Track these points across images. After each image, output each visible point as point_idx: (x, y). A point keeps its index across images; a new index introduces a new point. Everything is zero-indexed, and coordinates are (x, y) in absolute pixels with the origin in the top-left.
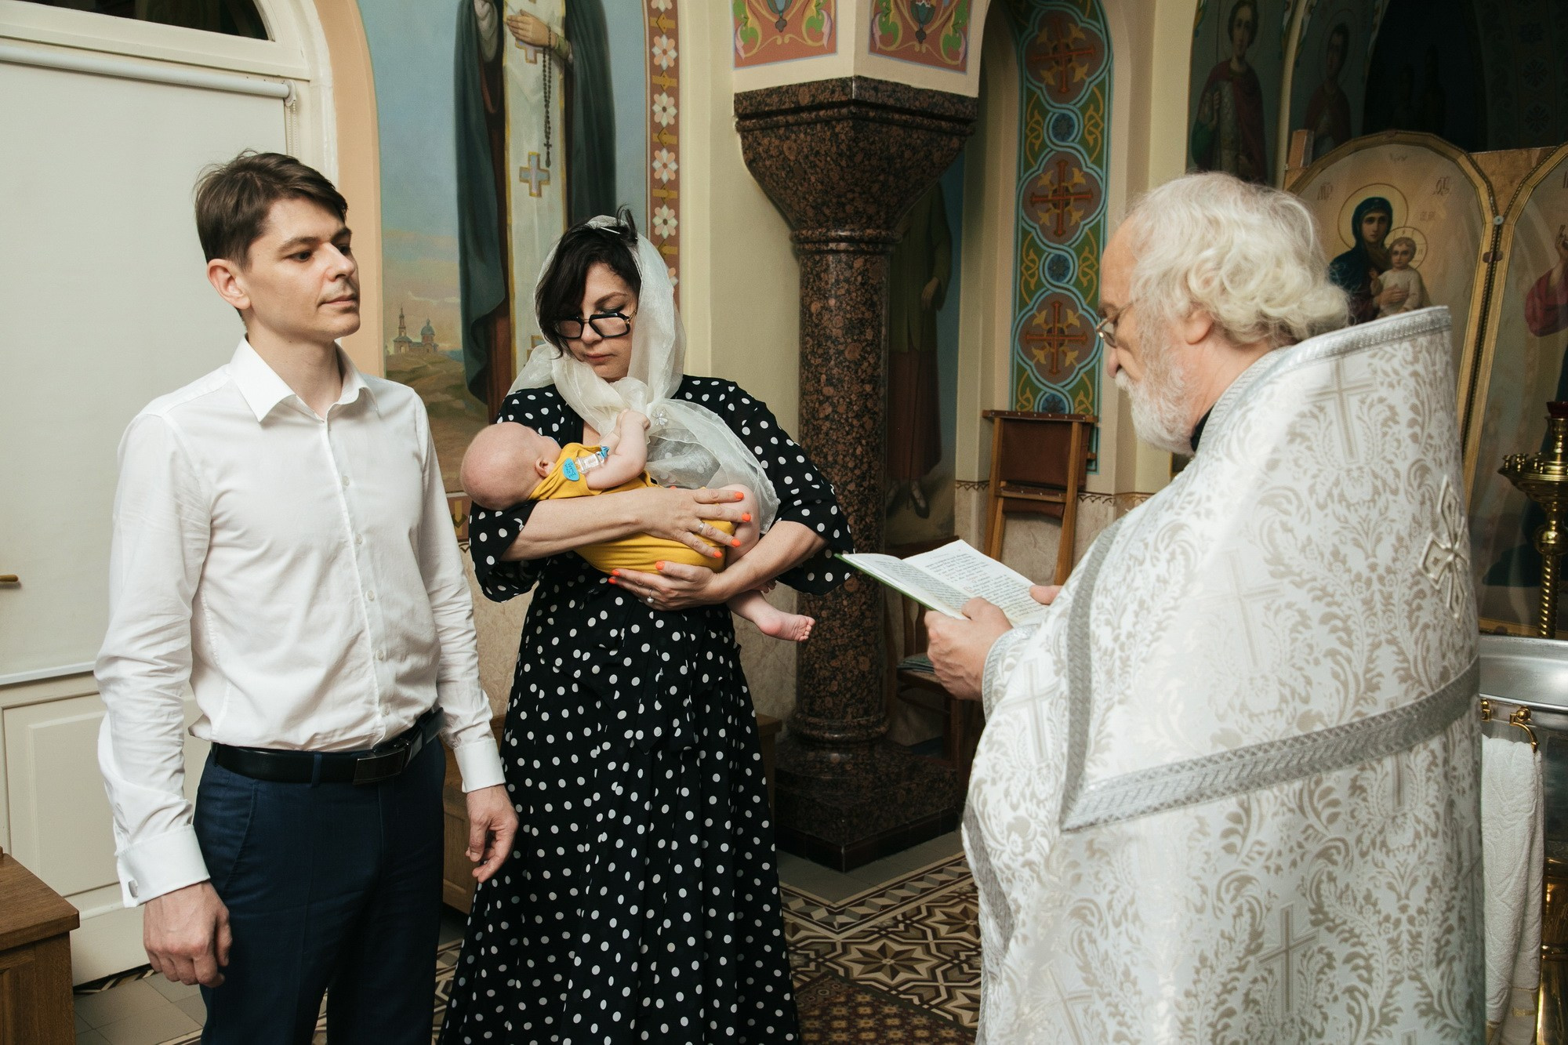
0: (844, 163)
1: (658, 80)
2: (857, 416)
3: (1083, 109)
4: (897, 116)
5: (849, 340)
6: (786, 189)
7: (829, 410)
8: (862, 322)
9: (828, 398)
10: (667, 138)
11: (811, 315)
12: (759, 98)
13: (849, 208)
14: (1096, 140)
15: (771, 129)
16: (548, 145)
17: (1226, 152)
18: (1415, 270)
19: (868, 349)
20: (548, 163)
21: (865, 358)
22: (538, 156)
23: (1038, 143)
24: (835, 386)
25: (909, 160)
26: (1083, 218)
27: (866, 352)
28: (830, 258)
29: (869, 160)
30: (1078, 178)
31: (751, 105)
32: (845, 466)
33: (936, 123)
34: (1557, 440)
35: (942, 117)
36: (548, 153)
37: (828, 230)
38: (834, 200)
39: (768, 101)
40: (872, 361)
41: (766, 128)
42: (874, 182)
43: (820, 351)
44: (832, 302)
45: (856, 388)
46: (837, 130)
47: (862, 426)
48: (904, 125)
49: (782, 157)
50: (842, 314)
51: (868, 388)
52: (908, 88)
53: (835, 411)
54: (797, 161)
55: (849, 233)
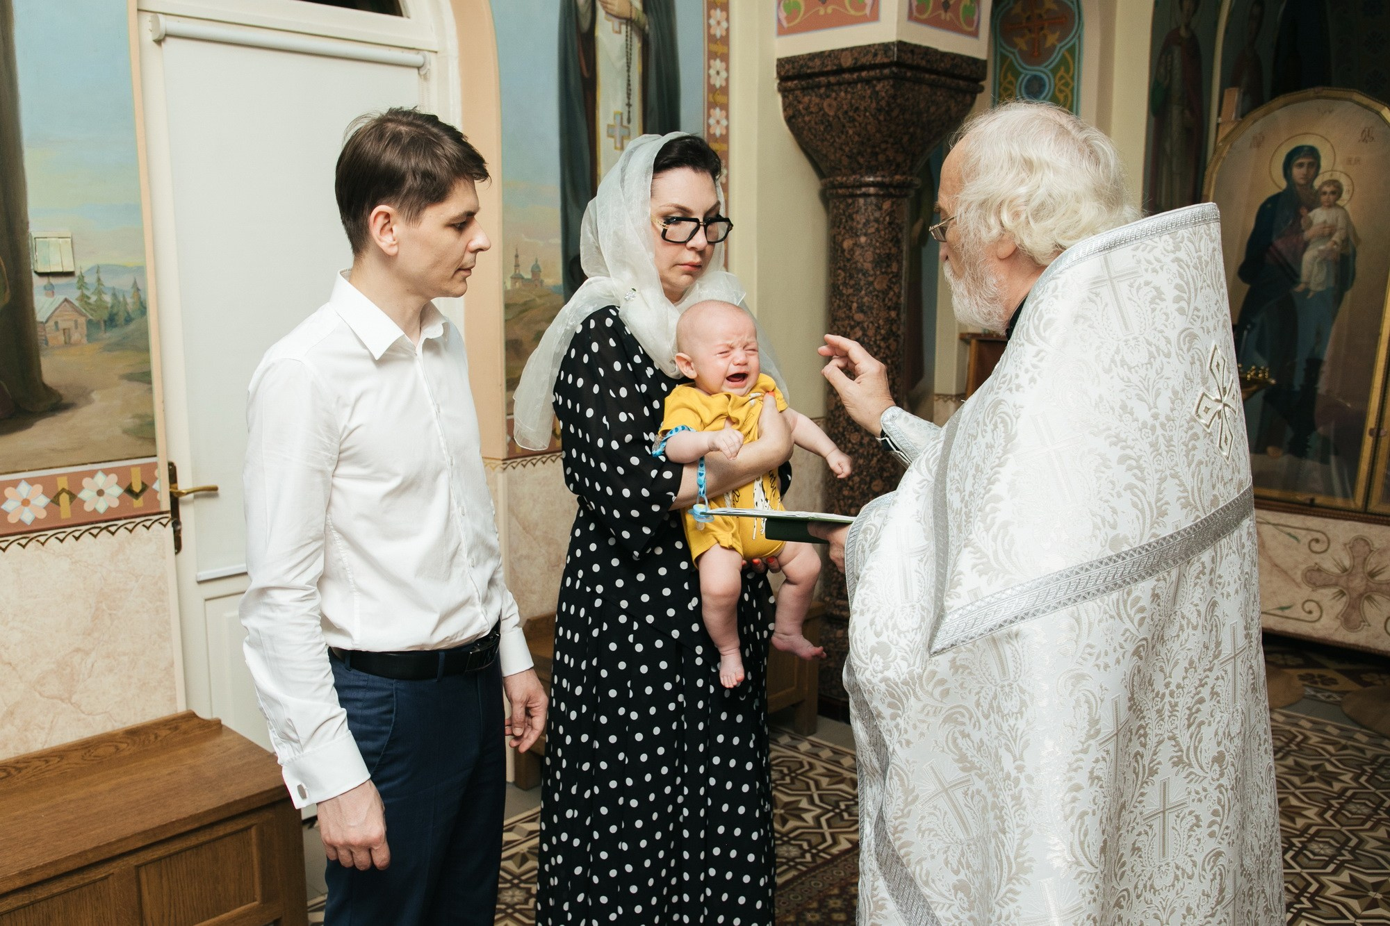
0: (881, 118)
1: (714, 48)
2: (884, 339)
4: (927, 76)
5: (878, 273)
6: (822, 141)
7: (860, 334)
8: (889, 256)
9: (858, 323)
10: (720, 98)
11: (843, 251)
12: (801, 62)
13: (881, 158)
14: (1066, 97)
15: (812, 88)
16: (629, 105)
17: (1176, 106)
18: (1342, 208)
19: (894, 280)
20: (629, 121)
21: (890, 288)
22: (622, 114)
24: (865, 313)
25: (933, 114)
27: (892, 283)
28: (861, 201)
29: (903, 114)
31: (793, 68)
33: (956, 81)
35: (959, 77)
36: (629, 112)
37: (862, 176)
38: (869, 150)
39: (811, 64)
40: (897, 291)
41: (807, 88)
42: (905, 134)
43: (852, 282)
44: (863, 239)
45: (883, 314)
46: (878, 88)
47: (888, 347)
48: (932, 85)
49: (821, 113)
50: (872, 249)
51: (893, 314)
52: (936, 51)
53: (864, 335)
54: (836, 116)
55: (879, 179)
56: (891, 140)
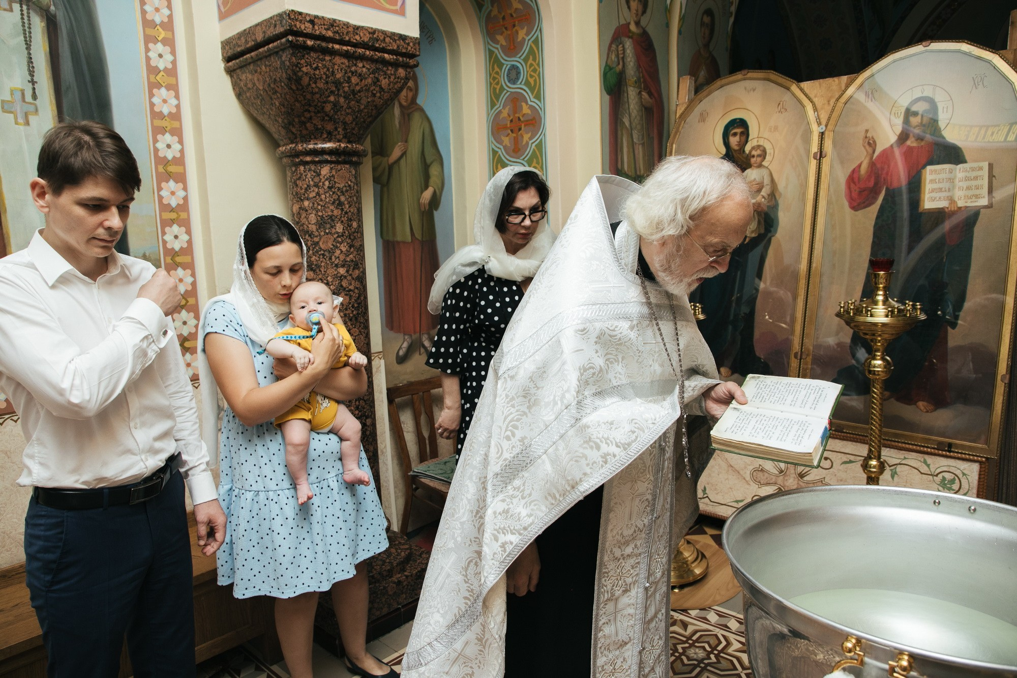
0: (294, 87)
1: (153, 32)
3: (526, 60)
4: (337, 47)
5: (322, 233)
6: (263, 114)
8: (332, 218)
10: (165, 79)
12: (234, 42)
13: (310, 126)
14: (535, 81)
15: (245, 65)
16: (33, 82)
17: (632, 88)
18: (767, 167)
19: (340, 239)
20: (34, 97)
21: (337, 247)
22: (24, 91)
23: (498, 87)
24: (314, 271)
25: (357, 84)
26: (530, 139)
27: (338, 242)
28: (302, 168)
29: (315, 83)
30: (526, 110)
31: (230, 49)
33: (379, 54)
34: (878, 289)
35: (384, 50)
36: (34, 89)
37: (297, 145)
38: (296, 120)
39: (239, 43)
41: (242, 66)
42: (325, 102)
44: (308, 203)
45: (332, 271)
46: (283, 59)
48: (346, 55)
49: (255, 88)
50: (314, 212)
51: (342, 271)
52: (347, 25)
54: (264, 89)
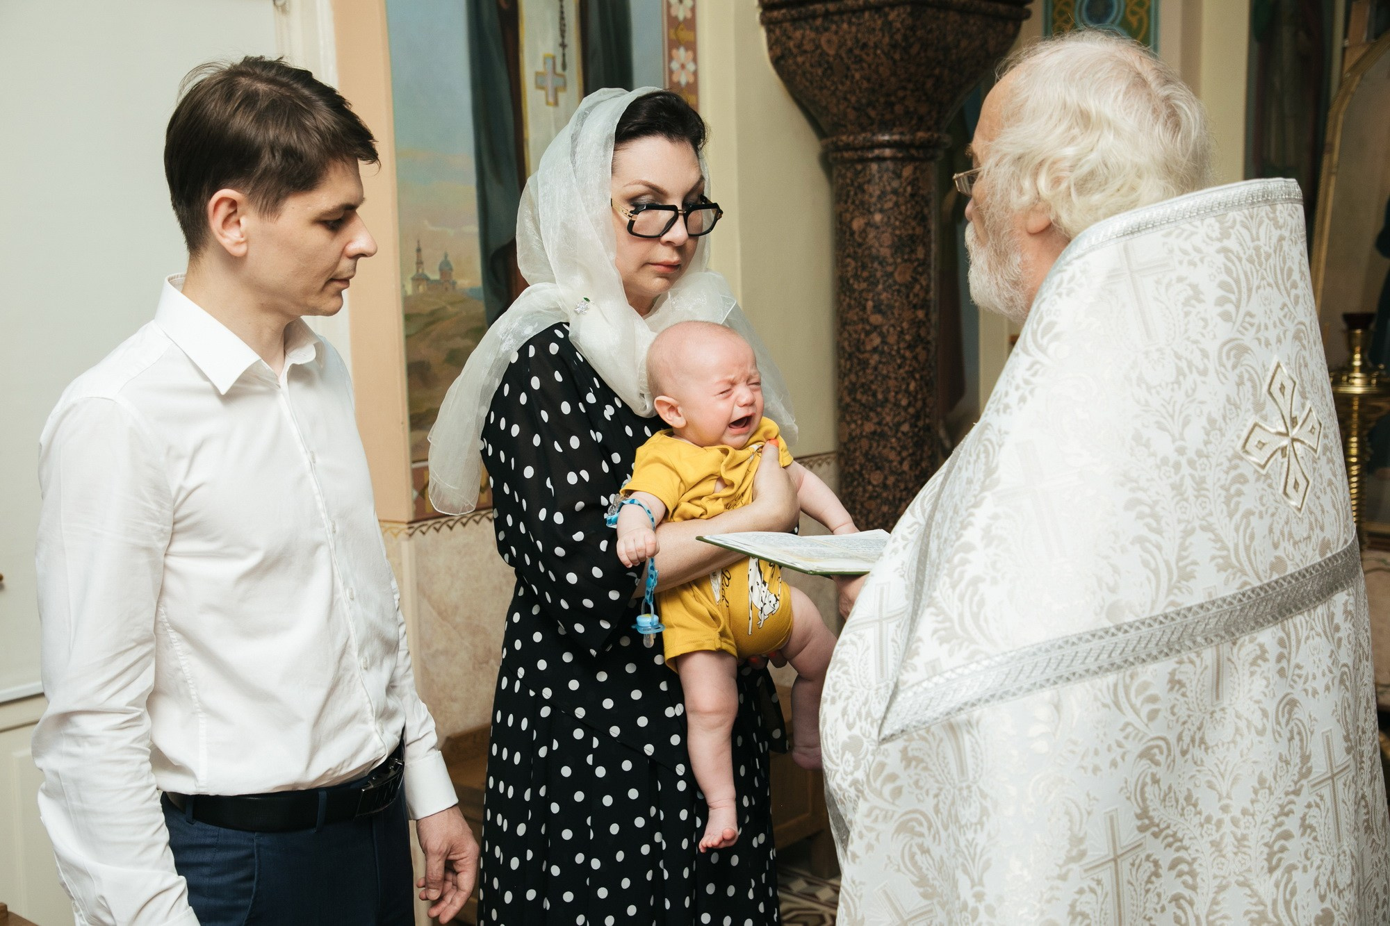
0: (897, 57)
2: (910, 347)
5: (899, 260)
6: (821, 88)
7: (877, 341)
8: (912, 238)
9: (876, 327)
10: (684, 35)
11: (852, 233)
13: (898, 109)
15: (806, 19)
16: (563, 45)
17: (1286, 27)
19: (920, 269)
20: (564, 66)
21: (916, 281)
22: (554, 58)
24: (884, 314)
25: (965, 49)
28: (874, 167)
29: (925, 51)
32: (897, 404)
36: (564, 55)
37: (874, 134)
38: (882, 100)
40: (924, 283)
41: (799, 19)
42: (928, 77)
43: (865, 274)
44: (878, 217)
45: (908, 314)
46: (891, 17)
47: (915, 358)
49: (819, 51)
50: (890, 230)
51: (921, 314)
53: (884, 342)
54: (838, 56)
55: (896, 137)
56: (911, 86)
